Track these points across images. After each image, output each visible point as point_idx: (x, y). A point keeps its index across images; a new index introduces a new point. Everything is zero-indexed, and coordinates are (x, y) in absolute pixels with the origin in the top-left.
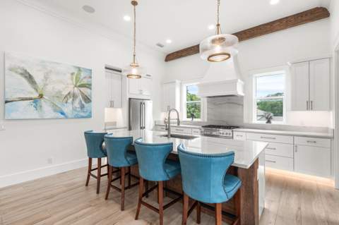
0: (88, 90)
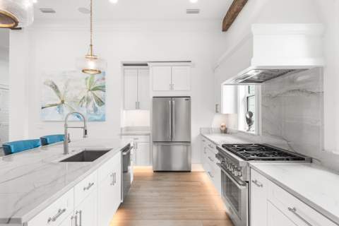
0: (102, 93)
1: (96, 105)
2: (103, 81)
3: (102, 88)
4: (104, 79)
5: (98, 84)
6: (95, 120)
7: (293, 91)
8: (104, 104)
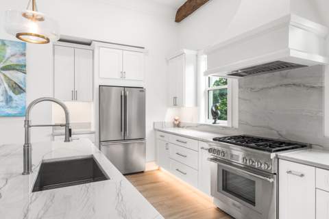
0: (20, 75)
1: (10, 93)
2: (23, 58)
3: (21, 68)
4: (24, 55)
5: (14, 61)
6: (9, 116)
7: (286, 85)
8: (24, 91)
